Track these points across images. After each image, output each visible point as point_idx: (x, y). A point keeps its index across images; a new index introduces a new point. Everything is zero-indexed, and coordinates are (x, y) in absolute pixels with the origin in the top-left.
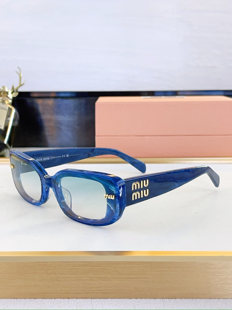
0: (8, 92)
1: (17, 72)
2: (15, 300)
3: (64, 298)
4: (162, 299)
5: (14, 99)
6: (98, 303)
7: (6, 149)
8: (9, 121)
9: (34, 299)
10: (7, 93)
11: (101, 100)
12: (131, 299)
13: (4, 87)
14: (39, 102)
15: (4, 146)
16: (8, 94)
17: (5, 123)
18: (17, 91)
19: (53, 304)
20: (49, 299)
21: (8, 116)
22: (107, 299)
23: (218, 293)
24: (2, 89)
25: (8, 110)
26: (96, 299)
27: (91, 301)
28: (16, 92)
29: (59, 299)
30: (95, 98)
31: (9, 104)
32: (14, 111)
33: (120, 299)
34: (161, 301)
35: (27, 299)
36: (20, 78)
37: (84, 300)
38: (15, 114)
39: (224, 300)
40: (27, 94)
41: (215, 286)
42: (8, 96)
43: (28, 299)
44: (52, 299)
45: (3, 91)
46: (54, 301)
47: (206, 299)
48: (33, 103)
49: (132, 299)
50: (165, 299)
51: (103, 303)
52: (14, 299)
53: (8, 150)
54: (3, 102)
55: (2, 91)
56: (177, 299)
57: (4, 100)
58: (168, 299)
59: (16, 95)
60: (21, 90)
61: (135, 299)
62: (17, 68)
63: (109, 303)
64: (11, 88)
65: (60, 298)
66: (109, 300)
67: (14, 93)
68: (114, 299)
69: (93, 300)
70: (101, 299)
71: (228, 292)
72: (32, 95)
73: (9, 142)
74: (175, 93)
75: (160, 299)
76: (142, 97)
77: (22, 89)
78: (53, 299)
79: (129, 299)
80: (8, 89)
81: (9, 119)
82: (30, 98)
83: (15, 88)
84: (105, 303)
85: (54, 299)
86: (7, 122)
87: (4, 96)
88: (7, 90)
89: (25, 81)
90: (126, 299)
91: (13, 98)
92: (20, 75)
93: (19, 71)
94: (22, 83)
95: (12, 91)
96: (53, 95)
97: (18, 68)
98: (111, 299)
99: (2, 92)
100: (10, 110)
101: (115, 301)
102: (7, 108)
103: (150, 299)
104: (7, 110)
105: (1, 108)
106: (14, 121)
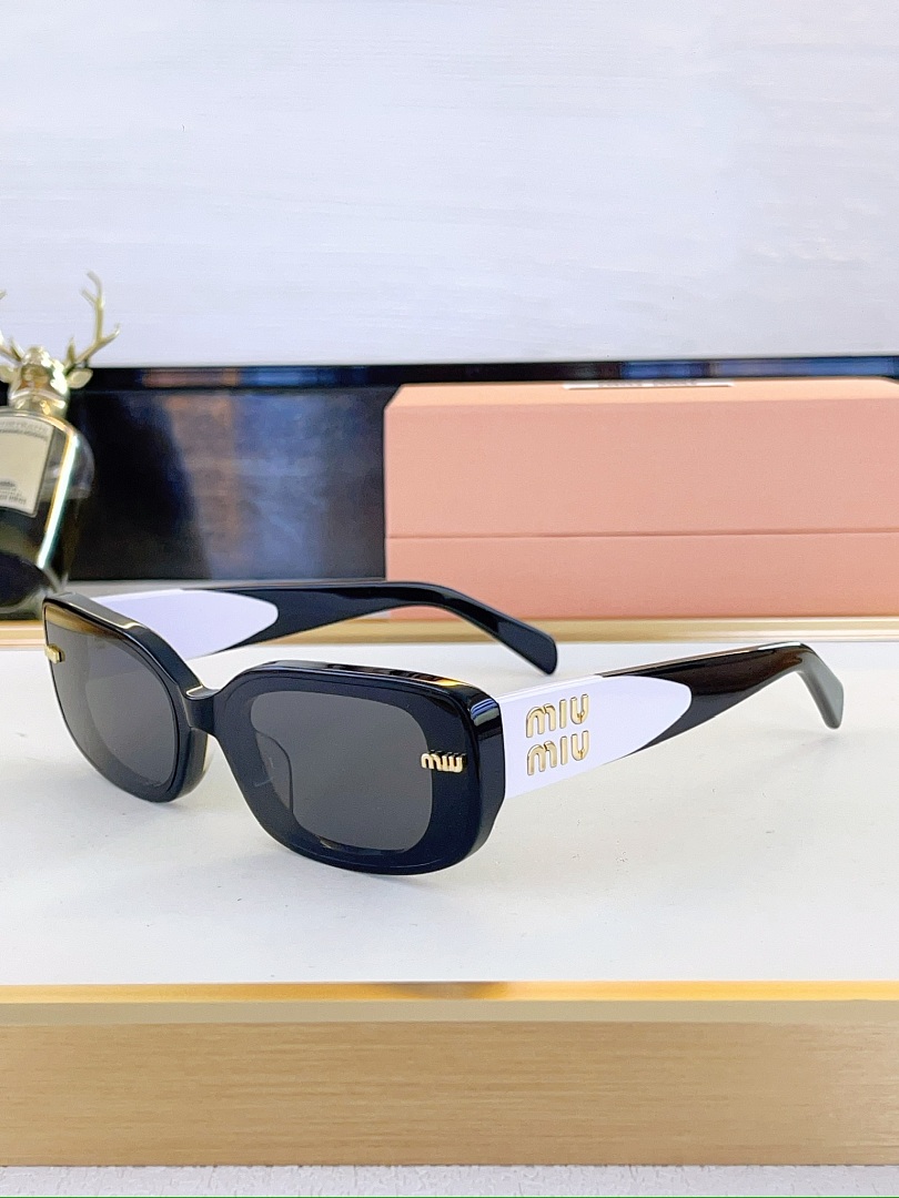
0: (52, 366)
1: (85, 293)
2: (64, 1169)
4: (627, 1167)
5: (75, 398)
6: (381, 1182)
8: (55, 480)
10: (49, 373)
11: (409, 397)
13: (34, 351)
14: (175, 405)
15: (38, 578)
16: (52, 377)
17: (41, 487)
18: (86, 367)
19: (209, 1186)
20: (194, 1166)
21: (53, 461)
22: (418, 1169)
23: (847, 1144)
24: (28, 357)
25: (49, 439)
26: (374, 1168)
27: (356, 1174)
28: (79, 369)
29: (231, 1168)
30: (389, 389)
31: (56, 415)
32: (74, 441)
33: (466, 1169)
34: (623, 1176)
35: (110, 1168)
36: (100, 314)
37: (329, 1170)
38: (80, 454)
39: (867, 1168)
40: (128, 378)
42: (54, 384)
43: (114, 1168)
44: (204, 1166)
45: (33, 365)
46: (215, 1175)
47: (798, 1168)
48: (149, 411)
49: (513, 1168)
50: (640, 1168)
51: (401, 1183)
54: (34, 408)
55: (28, 364)
56: (685, 1168)
57: (36, 399)
58: (651, 1168)
59: (81, 379)
60: (103, 359)
61: (524, 1167)
62: (87, 278)
64: (63, 354)
66: (422, 1170)
67: (74, 375)
68: (445, 1168)
69: (361, 1170)
70: (393, 1168)
71: (884, 1140)
72: (145, 380)
73: (56, 561)
74: (701, 369)
75: (620, 1165)
76: (567, 386)
77: (106, 359)
78: (207, 1168)
79: (502, 1165)
80: (51, 359)
81: (55, 471)
82: (143, 392)
83: (80, 351)
84: (408, 1181)
85: (212, 1168)
86: (48, 484)
87: (35, 387)
88: (46, 363)
89: (117, 326)
90: (491, 1168)
91: (72, 391)
92: (98, 302)
93: (93, 290)
94: (104, 335)
95: (68, 365)
96: (232, 380)
97: (91, 276)
98: (433, 1168)
99: (28, 371)
100: (59, 438)
102: (49, 432)
103: (583, 1168)
104: (46, 439)
105: (24, 429)
106: (75, 479)
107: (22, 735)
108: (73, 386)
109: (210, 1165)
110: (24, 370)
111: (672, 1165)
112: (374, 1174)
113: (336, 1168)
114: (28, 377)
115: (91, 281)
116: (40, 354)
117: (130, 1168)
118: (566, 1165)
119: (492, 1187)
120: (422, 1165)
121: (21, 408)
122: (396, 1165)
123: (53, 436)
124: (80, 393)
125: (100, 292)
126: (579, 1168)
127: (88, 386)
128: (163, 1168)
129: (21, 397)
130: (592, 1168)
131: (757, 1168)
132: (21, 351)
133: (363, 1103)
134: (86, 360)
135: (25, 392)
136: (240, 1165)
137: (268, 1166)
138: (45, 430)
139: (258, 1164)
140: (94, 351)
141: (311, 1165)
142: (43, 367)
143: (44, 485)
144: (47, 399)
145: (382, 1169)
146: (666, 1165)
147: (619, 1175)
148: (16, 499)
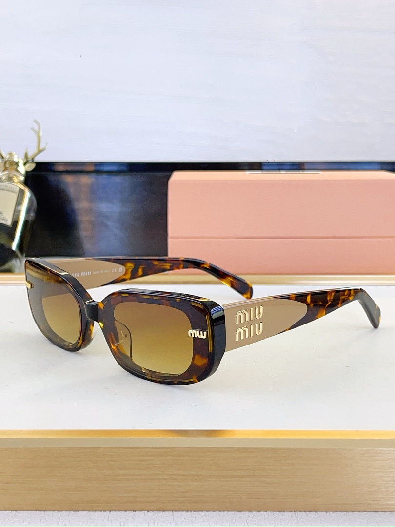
0: (18, 161)
1: (33, 129)
2: (42, 512)
3: (126, 511)
4: (293, 512)
5: (28, 175)
7: (16, 259)
8: (19, 211)
9: (74, 511)
10: (17, 164)
12: (241, 511)
13: (11, 154)
15: (12, 255)
16: (18, 166)
17: (14, 214)
18: (33, 162)
20: (101, 511)
21: (19, 203)
22: (200, 512)
23: (390, 502)
24: (8, 157)
27: (173, 515)
28: (30, 163)
29: (117, 512)
31: (20, 182)
32: (28, 194)
33: (222, 513)
34: (292, 516)
35: (63, 512)
36: (39, 139)
37: (161, 513)
38: (30, 200)
41: (384, 490)
42: (18, 169)
43: (65, 512)
45: (10, 161)
46: (110, 515)
48: (59, 182)
49: (243, 513)
50: (299, 513)
51: (194, 519)
52: (40, 512)
53: (18, 260)
54: (10, 179)
55: (8, 160)
56: (319, 512)
57: (11, 175)
58: (304, 513)
59: (31, 167)
61: (247, 512)
62: (34, 123)
63: (205, 518)
64: (23, 156)
65: (119, 511)
66: (203, 513)
67: (28, 165)
68: (212, 512)
69: (176, 514)
70: (189, 512)
73: (20, 247)
75: (290, 511)
77: (41, 158)
79: (238, 511)
80: (18, 158)
81: (19, 208)
83: (30, 155)
84: (196, 518)
85: (109, 512)
86: (17, 213)
87: (11, 170)
88: (16, 160)
89: (47, 144)
90: (233, 513)
91: (27, 172)
92: (38, 133)
93: (36, 128)
94: (41, 148)
95: (25, 161)
98: (207, 512)
99: (7, 163)
100: (22, 192)
101: (213, 516)
102: (17, 190)
103: (274, 513)
104: (16, 193)
105: (7, 189)
106: (28, 211)
107: (12, 322)
108: (27, 170)
109: (108, 511)
110: (6, 162)
111: (313, 511)
112: (181, 515)
113: (164, 513)
114: (7, 166)
115: (36, 124)
116: (13, 156)
117: (72, 512)
118: (266, 511)
119: (234, 521)
120: (202, 511)
121: (5, 179)
122: (191, 511)
123: (19, 192)
124: (30, 173)
125: (39, 128)
126: (272, 513)
127: (34, 170)
128: (87, 512)
129: (4, 175)
130: (278, 513)
131: (350, 513)
132: (4, 155)
133: (177, 483)
134: (33, 159)
135: (6, 172)
136: (121, 511)
137: (133, 511)
138: (16, 189)
139: (129, 510)
140: (36, 155)
141: (153, 511)
142: (14, 161)
143: (15, 213)
144: (15, 175)
145: (185, 512)
146: (311, 512)
147: (290, 516)
148: (3, 219)
